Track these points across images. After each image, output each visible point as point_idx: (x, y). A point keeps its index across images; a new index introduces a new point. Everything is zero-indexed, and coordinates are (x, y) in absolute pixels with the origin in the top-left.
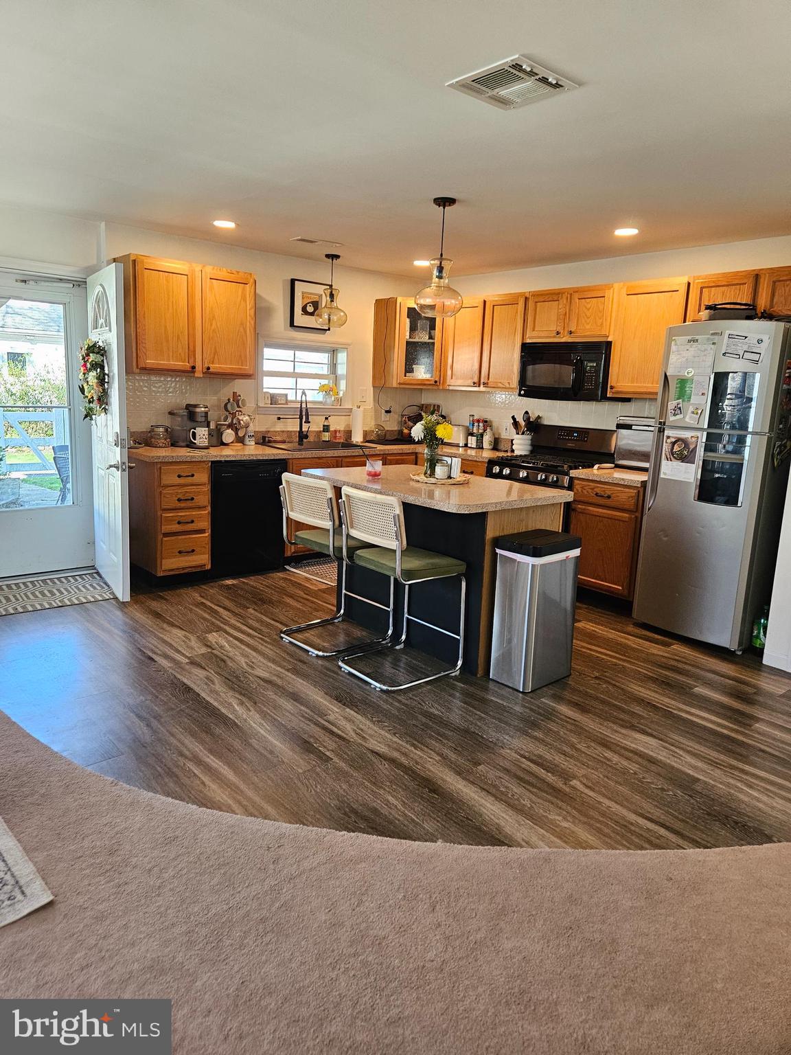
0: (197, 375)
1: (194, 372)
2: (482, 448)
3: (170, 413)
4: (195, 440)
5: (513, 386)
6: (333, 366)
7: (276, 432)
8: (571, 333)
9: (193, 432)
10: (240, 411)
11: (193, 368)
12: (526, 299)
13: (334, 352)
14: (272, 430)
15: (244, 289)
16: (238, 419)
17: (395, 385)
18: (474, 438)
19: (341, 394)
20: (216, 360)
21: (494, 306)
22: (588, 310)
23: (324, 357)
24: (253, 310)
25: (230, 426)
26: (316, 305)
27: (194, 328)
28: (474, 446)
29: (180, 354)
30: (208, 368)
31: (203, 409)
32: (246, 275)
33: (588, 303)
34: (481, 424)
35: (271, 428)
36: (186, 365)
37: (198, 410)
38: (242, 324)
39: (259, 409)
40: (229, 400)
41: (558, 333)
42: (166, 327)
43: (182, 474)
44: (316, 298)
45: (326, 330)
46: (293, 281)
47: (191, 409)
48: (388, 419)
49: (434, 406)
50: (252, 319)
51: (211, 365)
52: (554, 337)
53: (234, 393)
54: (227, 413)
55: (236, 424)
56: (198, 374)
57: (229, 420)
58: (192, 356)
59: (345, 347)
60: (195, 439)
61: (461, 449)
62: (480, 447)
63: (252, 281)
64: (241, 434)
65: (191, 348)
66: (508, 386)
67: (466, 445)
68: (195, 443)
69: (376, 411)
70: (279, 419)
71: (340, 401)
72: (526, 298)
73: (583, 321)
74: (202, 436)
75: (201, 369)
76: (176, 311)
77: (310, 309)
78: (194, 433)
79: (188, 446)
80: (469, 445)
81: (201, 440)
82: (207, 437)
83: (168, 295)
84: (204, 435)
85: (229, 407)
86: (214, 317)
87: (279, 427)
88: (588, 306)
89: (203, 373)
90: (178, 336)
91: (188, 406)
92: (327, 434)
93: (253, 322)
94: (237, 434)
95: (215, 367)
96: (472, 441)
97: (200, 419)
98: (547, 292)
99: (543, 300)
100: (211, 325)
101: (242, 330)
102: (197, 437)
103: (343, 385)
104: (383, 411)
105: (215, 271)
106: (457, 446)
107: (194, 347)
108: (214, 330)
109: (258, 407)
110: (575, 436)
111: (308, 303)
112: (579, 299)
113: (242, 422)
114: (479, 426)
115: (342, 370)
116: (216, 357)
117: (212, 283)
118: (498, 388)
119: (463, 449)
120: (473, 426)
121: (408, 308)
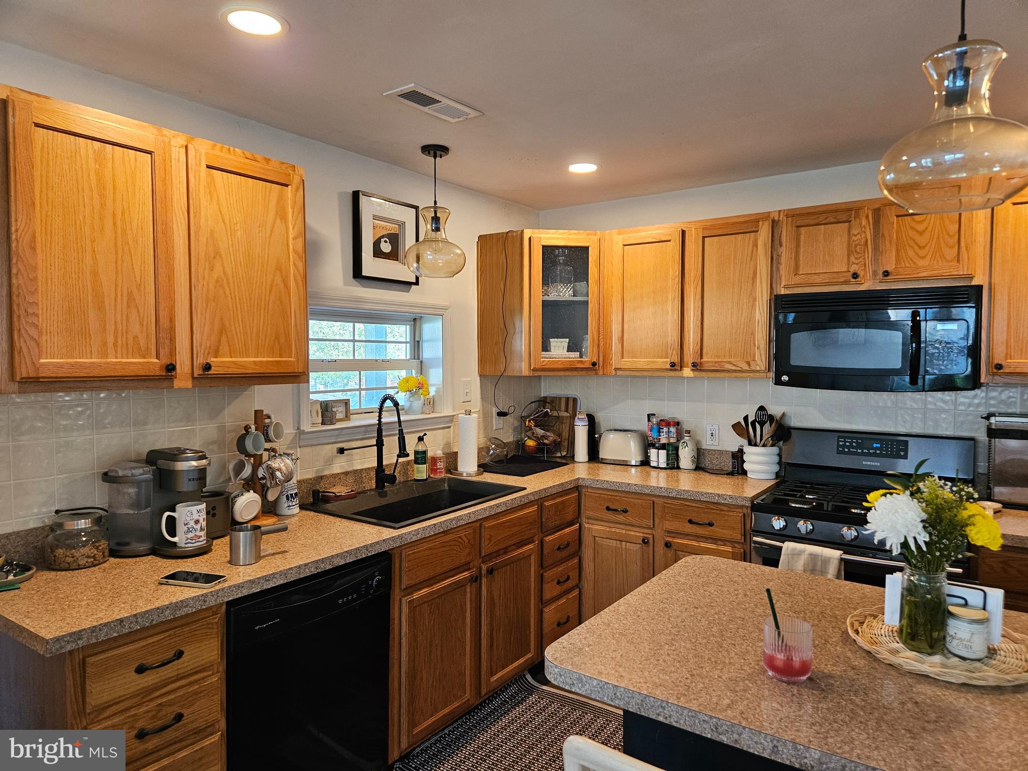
0: (177, 384)
1: (171, 379)
2: (678, 468)
3: (107, 477)
4: (174, 535)
5: (758, 368)
6: (416, 345)
7: (334, 476)
8: (886, 274)
9: (169, 516)
10: (274, 450)
11: (171, 368)
12: (774, 224)
13: (415, 322)
14: (326, 473)
15: (281, 197)
16: (269, 467)
17: (525, 372)
18: (663, 453)
19: (432, 392)
20: (224, 347)
21: (704, 238)
22: (921, 233)
23: (401, 332)
24: (300, 241)
25: (251, 484)
26: (394, 239)
27: (171, 277)
28: (663, 465)
29: (135, 337)
30: (208, 367)
31: (194, 463)
32: (284, 167)
33: (918, 222)
34: (673, 429)
35: (323, 470)
36: (153, 363)
37: (182, 466)
38: (279, 268)
39: (303, 437)
40: (247, 428)
41: (855, 276)
42: (95, 273)
43: (149, 661)
44: (393, 228)
45: (410, 284)
46: (356, 196)
47: (162, 463)
48: (501, 427)
49: (567, 399)
50: (300, 257)
51: (212, 360)
52: (846, 282)
53: (258, 414)
54: (243, 457)
55: (264, 478)
56: (182, 381)
57: (247, 471)
58: (167, 342)
59: (438, 312)
60: (172, 532)
61: (633, 470)
62: (673, 464)
63: (296, 180)
64: (271, 496)
65: (165, 323)
66: (746, 367)
67: (645, 462)
68: (175, 543)
69: (485, 416)
70: (341, 451)
71: (431, 403)
72: (773, 221)
73: (911, 253)
74: (192, 523)
75: (187, 368)
76: (124, 231)
77: (386, 247)
78: (171, 522)
79: (154, 552)
80: (653, 464)
81: (190, 535)
82: (204, 524)
83: (102, 195)
84: (197, 522)
85: (249, 444)
86: (217, 253)
87: (339, 466)
88: (920, 228)
89: (193, 378)
90: (130, 294)
91: (153, 458)
92: (423, 467)
93: (300, 265)
94: (264, 497)
95: (222, 363)
96: (659, 457)
97: (185, 486)
98: (824, 209)
99: (816, 222)
100: (212, 269)
101: (278, 279)
102: (180, 528)
103: (435, 377)
104: (495, 414)
105: (217, 151)
106: (625, 464)
107: (172, 320)
108: (217, 281)
109: (300, 433)
110: (877, 448)
111: (383, 237)
112: (897, 216)
113: (278, 474)
114: (669, 432)
115: (432, 351)
116: (224, 339)
117: (212, 177)
118: (723, 371)
119: (639, 469)
120: (659, 432)
121: (543, 247)
